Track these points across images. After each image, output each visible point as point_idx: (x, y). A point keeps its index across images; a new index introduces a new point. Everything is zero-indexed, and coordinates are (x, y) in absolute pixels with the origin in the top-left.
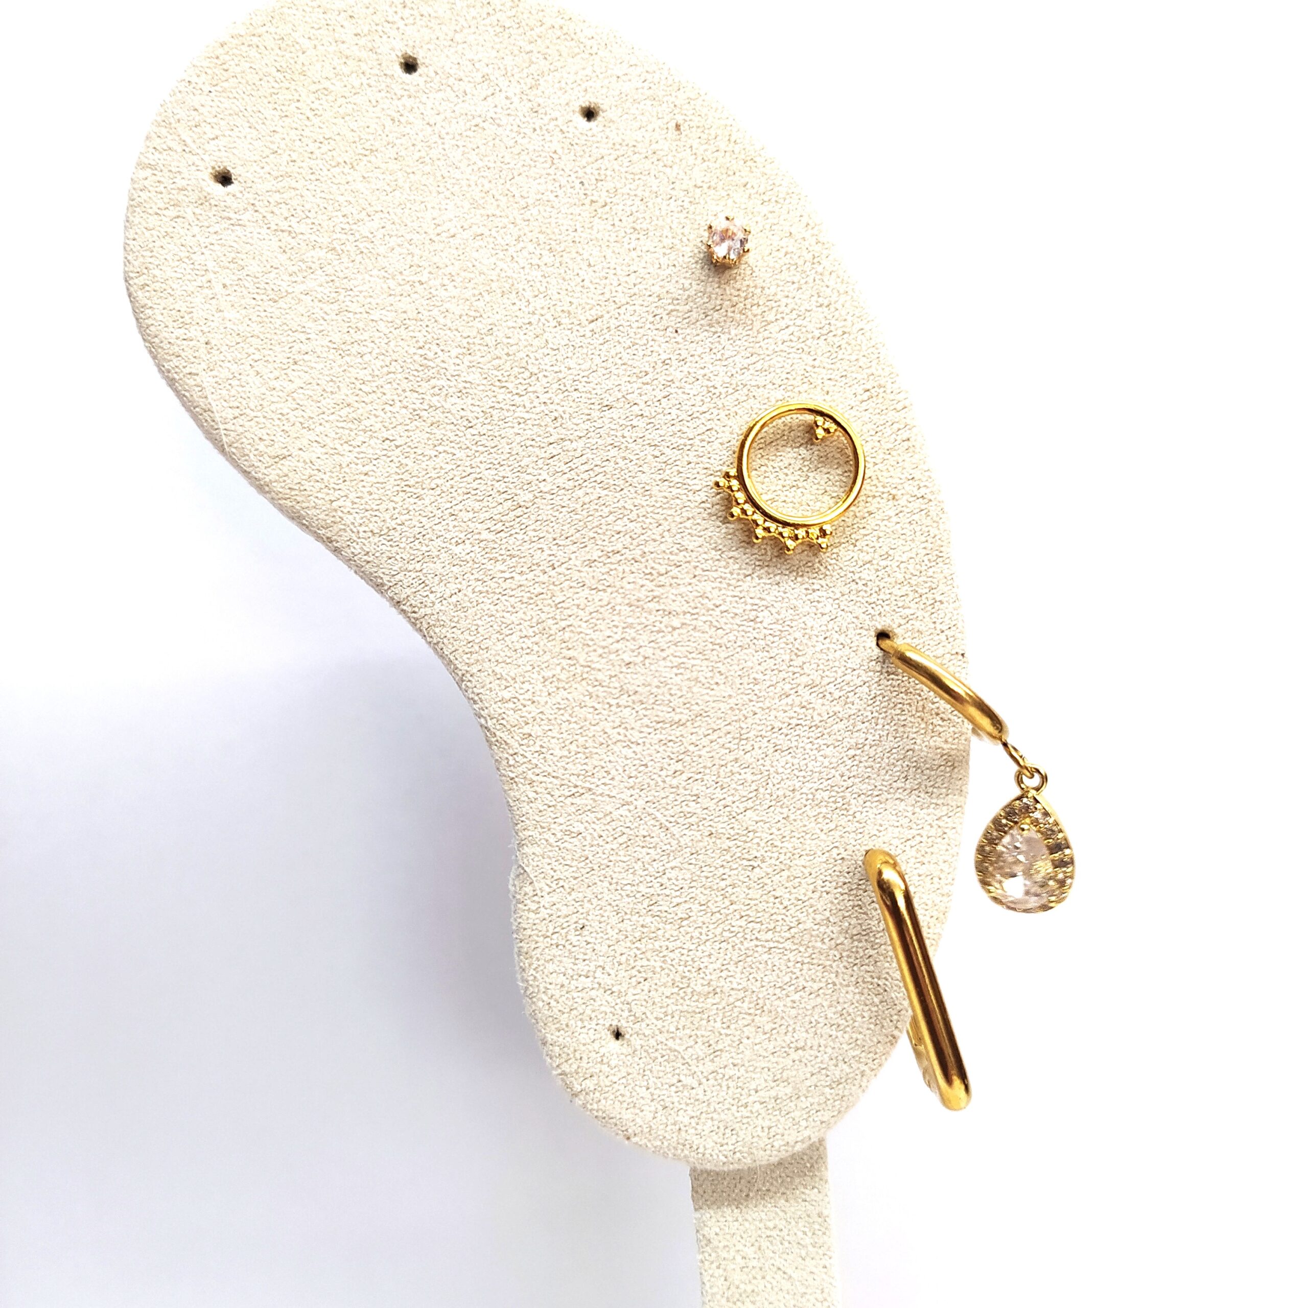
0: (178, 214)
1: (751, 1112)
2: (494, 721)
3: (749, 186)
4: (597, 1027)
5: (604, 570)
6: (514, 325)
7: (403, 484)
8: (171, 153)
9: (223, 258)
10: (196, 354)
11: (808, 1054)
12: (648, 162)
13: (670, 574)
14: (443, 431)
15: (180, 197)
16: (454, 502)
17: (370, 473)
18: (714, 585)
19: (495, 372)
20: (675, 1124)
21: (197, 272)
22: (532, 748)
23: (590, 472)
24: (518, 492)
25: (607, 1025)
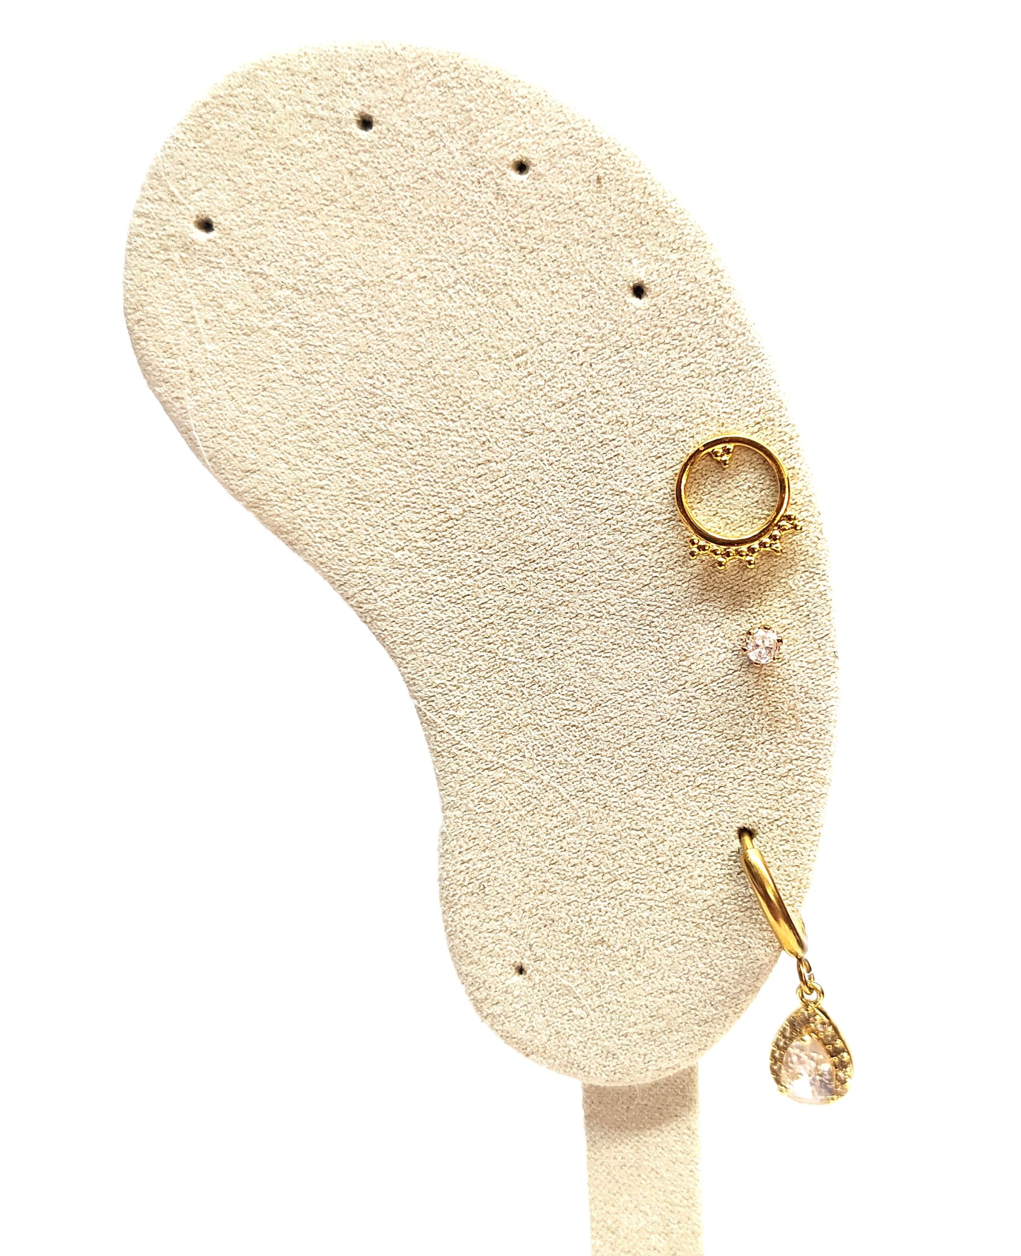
0: (168, 257)
1: (630, 1041)
2: (425, 703)
3: (660, 235)
4: (504, 963)
5: (521, 576)
6: (451, 358)
7: (353, 497)
8: (163, 203)
9: (205, 297)
10: (182, 381)
11: (680, 997)
12: (572, 212)
13: (578, 581)
14: (388, 452)
15: (170, 243)
16: (396, 514)
17: (326, 487)
18: (616, 592)
19: (433, 400)
20: (566, 1047)
21: (184, 309)
22: (457, 728)
23: (512, 490)
24: (451, 506)
25: (512, 962)
